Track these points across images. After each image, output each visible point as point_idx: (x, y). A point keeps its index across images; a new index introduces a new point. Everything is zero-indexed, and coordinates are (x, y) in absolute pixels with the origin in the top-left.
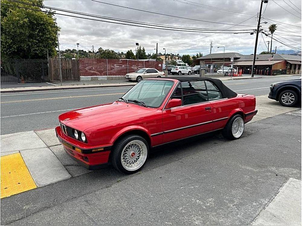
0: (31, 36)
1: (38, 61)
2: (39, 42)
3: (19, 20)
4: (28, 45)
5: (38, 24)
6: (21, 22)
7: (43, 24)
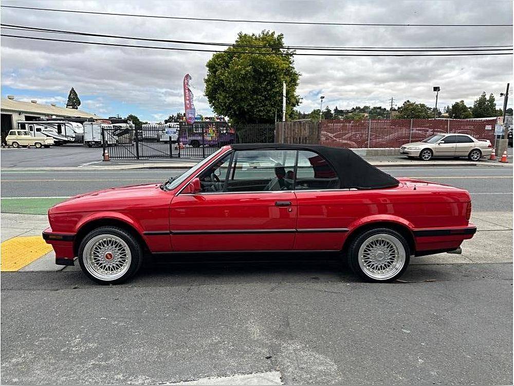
0: (255, 91)
1: (263, 126)
2: (266, 99)
3: (241, 70)
4: (250, 105)
5: (267, 74)
6: (243, 72)
7: (274, 73)
